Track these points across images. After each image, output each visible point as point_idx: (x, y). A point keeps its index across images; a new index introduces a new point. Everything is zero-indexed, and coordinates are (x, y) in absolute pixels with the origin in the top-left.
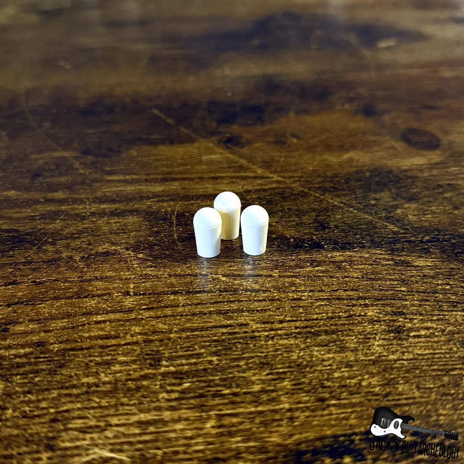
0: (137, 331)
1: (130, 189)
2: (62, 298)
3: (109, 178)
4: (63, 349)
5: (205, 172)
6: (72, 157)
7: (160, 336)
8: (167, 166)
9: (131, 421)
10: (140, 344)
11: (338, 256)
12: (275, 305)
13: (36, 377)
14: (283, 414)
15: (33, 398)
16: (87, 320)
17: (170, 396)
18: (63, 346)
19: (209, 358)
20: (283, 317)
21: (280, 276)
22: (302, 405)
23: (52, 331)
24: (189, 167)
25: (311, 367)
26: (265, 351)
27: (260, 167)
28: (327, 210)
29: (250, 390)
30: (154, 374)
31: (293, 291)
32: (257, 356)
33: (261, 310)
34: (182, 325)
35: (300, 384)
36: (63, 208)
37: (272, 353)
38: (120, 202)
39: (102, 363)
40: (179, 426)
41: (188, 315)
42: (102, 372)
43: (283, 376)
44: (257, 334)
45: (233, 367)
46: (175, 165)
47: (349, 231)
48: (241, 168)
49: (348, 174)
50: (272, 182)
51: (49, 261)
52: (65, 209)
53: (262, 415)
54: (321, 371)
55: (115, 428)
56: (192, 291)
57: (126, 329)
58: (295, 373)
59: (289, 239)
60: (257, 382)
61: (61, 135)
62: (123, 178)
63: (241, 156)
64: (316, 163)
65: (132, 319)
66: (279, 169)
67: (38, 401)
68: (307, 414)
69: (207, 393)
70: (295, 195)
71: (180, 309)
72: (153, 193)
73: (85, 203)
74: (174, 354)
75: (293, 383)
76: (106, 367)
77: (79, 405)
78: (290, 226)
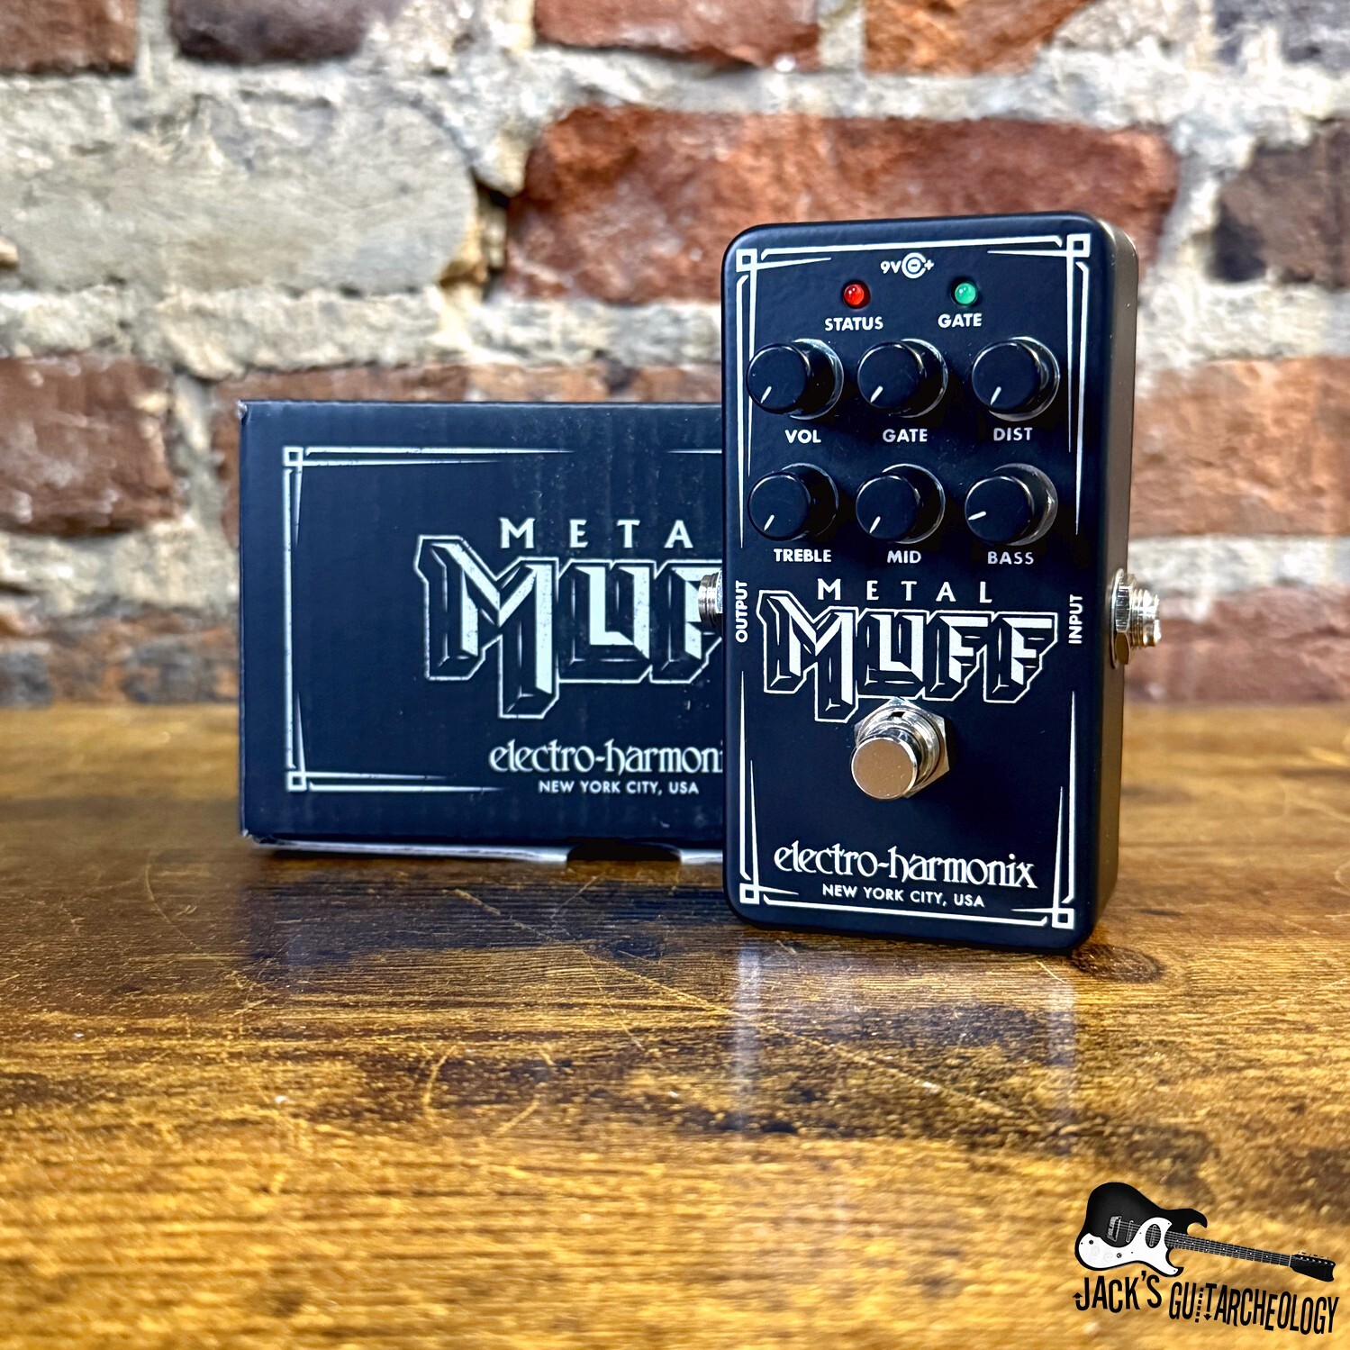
0: (263, 1253)
1: (344, 1017)
2: (99, 1191)
3: (303, 997)
5: (544, 995)
6: (225, 961)
8: (452, 982)
10: (261, 1275)
11: (828, 1147)
16: (148, 1229)
18: (72, 1269)
19: (424, 1306)
21: (665, 1176)
24: (507, 985)
27: (686, 991)
28: (830, 1068)
30: (276, 1326)
31: (689, 1201)
32: (551, 1308)
34: (382, 1248)
36: (166, 1043)
38: (310, 1038)
39: (153, 1301)
42: (148, 1315)
44: (565, 1270)
45: (482, 1323)
46: (474, 980)
47: (874, 1108)
48: (640, 991)
49: (907, 1011)
50: (709, 1018)
52: (171, 1045)
59: (714, 1114)
62: (336, 1000)
63: (645, 971)
64: (832, 990)
70: (759, 1040)
72: (400, 1026)
73: (225, 1037)
78: (724, 1093)
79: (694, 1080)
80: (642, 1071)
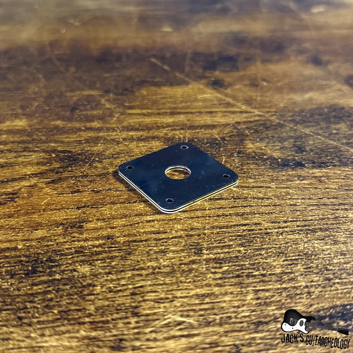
0: (179, 228)
1: (148, 120)
2: (117, 203)
3: (130, 111)
4: (127, 241)
5: (202, 108)
6: (98, 95)
7: (197, 232)
8: (172, 102)
9: (190, 295)
10: (183, 237)
11: (317, 172)
12: (278, 209)
13: (113, 262)
14: (302, 290)
15: (114, 277)
16: (140, 219)
17: (214, 276)
18: (127, 239)
19: (238, 249)
20: (286, 218)
21: (276, 187)
22: (315, 283)
23: (116, 228)
24: (189, 104)
25: (316, 256)
26: (278, 244)
27: (243, 104)
28: (301, 137)
29: (273, 272)
30: (200, 260)
31: (289, 199)
32: (273, 247)
33: (268, 213)
34: (212, 224)
35: (310, 268)
36: (101, 134)
37: (284, 245)
38: (143, 130)
39: (159, 251)
40: (227, 298)
41: (214, 216)
42: (161, 258)
43: (295, 262)
44: (269, 231)
45: (257, 255)
46: (178, 102)
47: (321, 154)
48: (228, 104)
49: (311, 110)
50: (255, 116)
51: (100, 175)
52: (103, 135)
53: (287, 291)
54: (323, 258)
55: (180, 300)
56: (213, 198)
57: (170, 227)
58: (304, 260)
59: (277, 160)
60: (277, 266)
61: (85, 78)
62: (141, 112)
63: (226, 95)
64: (285, 101)
65: (173, 219)
66: (257, 106)
67: (119, 279)
68: (320, 289)
69: (242, 274)
70: (274, 125)
71: (207, 212)
72: (166, 124)
73: (117, 131)
74: (210, 245)
75: (304, 267)
76: (163, 254)
77: (149, 283)
78: (276, 150)
79: (264, 145)
80: (247, 142)
